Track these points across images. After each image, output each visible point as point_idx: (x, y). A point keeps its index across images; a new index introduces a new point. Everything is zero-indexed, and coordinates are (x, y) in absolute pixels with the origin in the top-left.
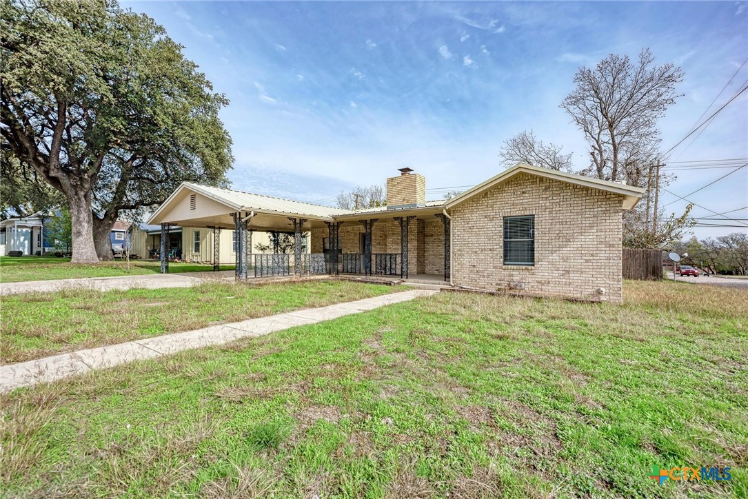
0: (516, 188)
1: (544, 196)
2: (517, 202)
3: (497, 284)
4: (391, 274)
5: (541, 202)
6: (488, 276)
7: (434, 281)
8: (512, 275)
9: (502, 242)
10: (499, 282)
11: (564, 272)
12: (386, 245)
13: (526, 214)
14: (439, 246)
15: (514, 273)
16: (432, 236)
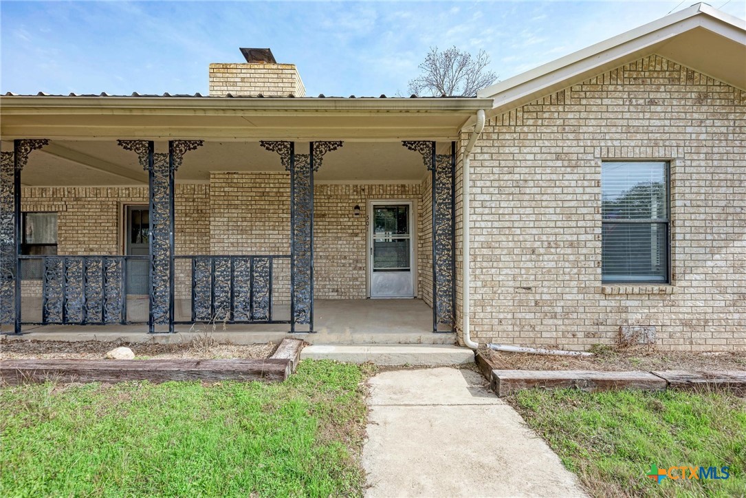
0: (634, 88)
1: (696, 116)
2: (636, 123)
3: (588, 335)
4: (253, 320)
5: (689, 130)
6: (566, 314)
7: (402, 336)
8: (625, 310)
9: (600, 224)
10: (593, 329)
11: (736, 297)
12: (208, 233)
13: (656, 155)
14: (340, 239)
15: (629, 303)
16: (324, 216)
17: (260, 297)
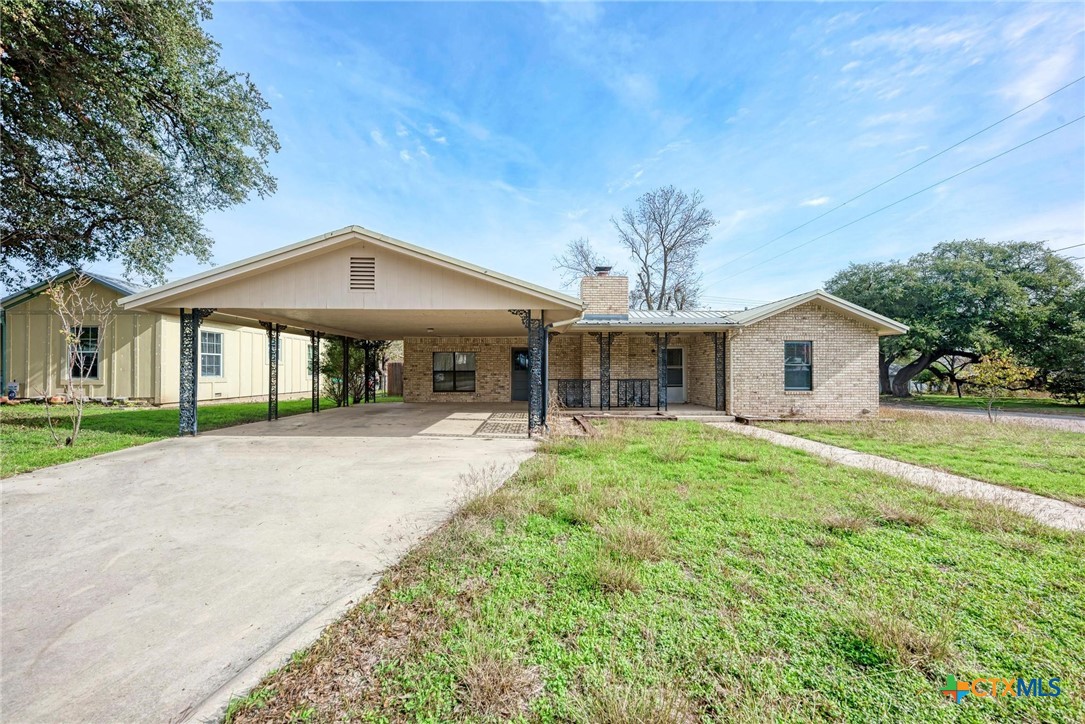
1: (821, 323)
2: (797, 326)
3: (779, 411)
4: (642, 405)
5: (819, 329)
6: (771, 403)
9: (784, 367)
10: (781, 409)
11: (838, 396)
13: (805, 339)
15: (795, 398)
17: (646, 396)
